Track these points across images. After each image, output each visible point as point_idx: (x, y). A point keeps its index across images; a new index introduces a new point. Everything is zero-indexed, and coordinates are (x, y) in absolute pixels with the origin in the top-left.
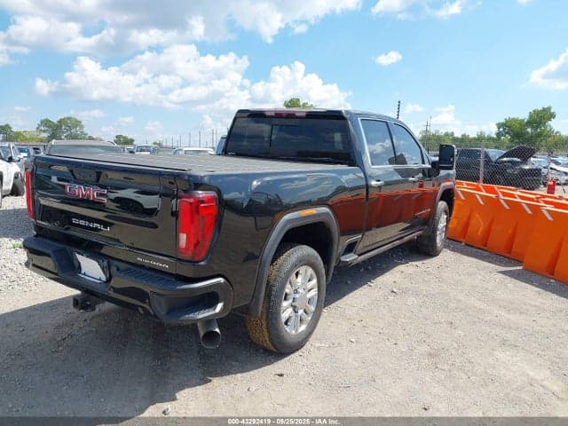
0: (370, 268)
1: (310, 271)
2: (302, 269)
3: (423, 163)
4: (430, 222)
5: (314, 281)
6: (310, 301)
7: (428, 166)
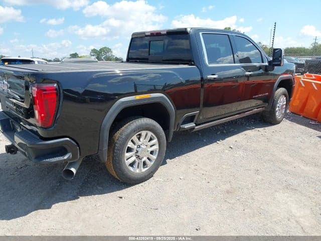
0: (225, 131)
1: (150, 134)
2: (144, 133)
3: (263, 62)
4: (270, 100)
5: (155, 141)
6: (152, 153)
7: (267, 64)
